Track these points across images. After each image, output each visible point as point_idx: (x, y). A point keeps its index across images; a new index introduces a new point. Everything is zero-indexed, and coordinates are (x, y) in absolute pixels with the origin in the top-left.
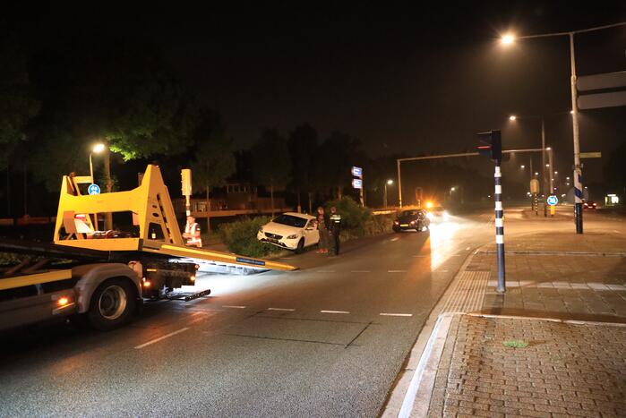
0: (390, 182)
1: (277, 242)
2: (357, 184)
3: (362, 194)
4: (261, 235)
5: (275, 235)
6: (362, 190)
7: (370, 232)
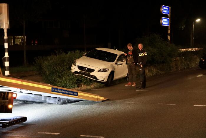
1: (89, 75)
2: (165, 22)
3: (169, 32)
4: (74, 68)
5: (87, 68)
6: (170, 27)
7: (176, 68)
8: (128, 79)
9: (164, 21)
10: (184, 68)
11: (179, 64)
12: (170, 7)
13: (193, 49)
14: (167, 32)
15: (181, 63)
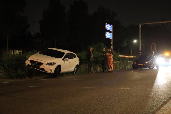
0: (135, 41)
1: (39, 68)
3: (112, 43)
4: (27, 62)
5: (38, 62)
6: (112, 39)
7: (116, 68)
8: (75, 73)
9: (108, 35)
10: (122, 69)
11: (119, 65)
12: (112, 26)
13: (129, 56)
14: (110, 43)
15: (120, 64)
